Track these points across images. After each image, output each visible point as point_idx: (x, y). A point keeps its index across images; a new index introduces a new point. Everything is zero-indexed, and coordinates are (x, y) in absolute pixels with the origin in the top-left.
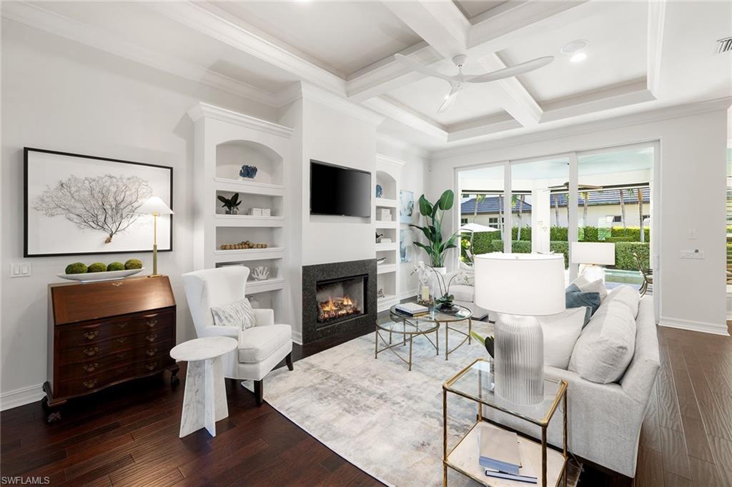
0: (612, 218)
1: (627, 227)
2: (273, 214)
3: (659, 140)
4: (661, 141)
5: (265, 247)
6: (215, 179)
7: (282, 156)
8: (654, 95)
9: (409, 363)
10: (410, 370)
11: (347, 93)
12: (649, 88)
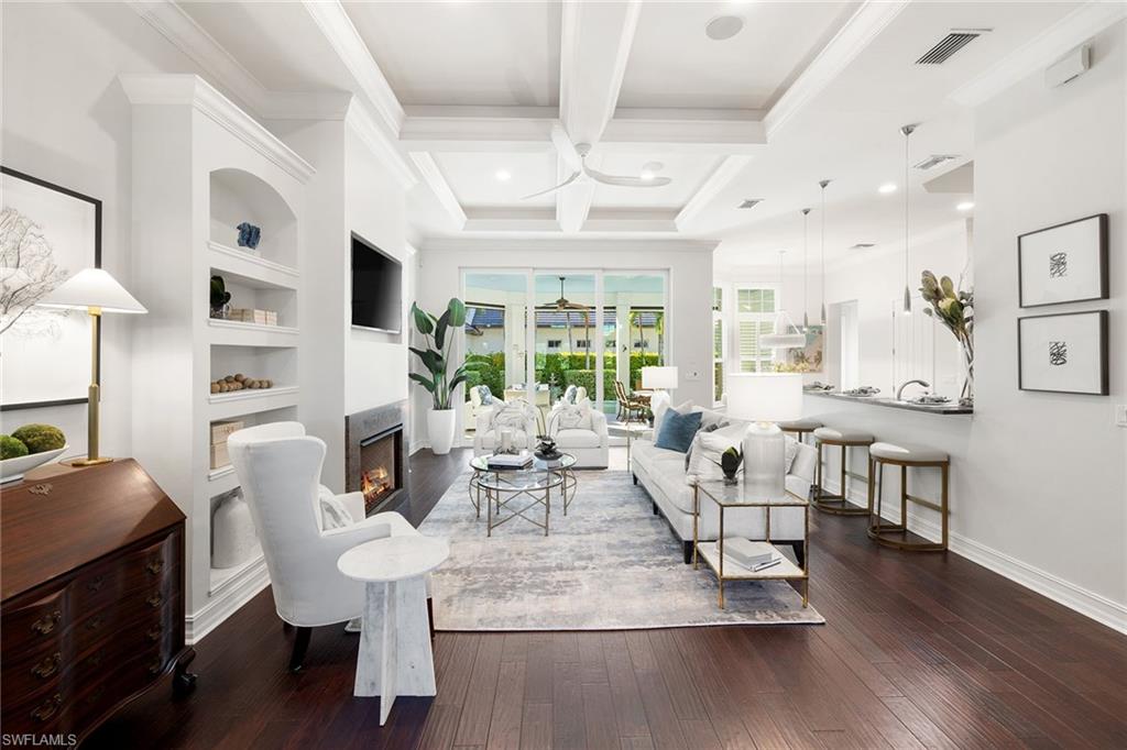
0: (547, 344)
1: (574, 353)
2: (280, 322)
3: (668, 270)
4: (672, 271)
5: (269, 387)
6: (209, 244)
7: (297, 216)
8: (678, 227)
9: (546, 527)
10: (547, 535)
11: (400, 133)
12: (677, 220)
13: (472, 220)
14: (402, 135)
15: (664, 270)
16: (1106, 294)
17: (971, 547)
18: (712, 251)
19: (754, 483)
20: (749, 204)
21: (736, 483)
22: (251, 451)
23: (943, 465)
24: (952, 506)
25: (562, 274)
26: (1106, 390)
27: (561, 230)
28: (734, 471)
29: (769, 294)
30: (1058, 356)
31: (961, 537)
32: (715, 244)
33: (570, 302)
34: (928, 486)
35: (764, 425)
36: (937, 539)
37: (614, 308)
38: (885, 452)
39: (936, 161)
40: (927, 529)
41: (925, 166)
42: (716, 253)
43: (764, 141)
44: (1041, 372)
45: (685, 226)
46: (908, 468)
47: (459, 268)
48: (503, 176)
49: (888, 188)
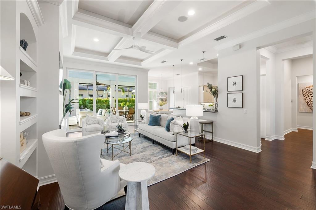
3: (136, 76)
4: (138, 76)
6: (20, 48)
8: (142, 65)
9: (130, 153)
10: (131, 156)
11: (74, 17)
12: (142, 63)
13: (76, 52)
14: (74, 18)
15: (135, 76)
16: (243, 90)
17: (217, 139)
18: (147, 72)
19: (192, 131)
20: (164, 62)
21: (187, 132)
22: (78, 143)
23: (211, 123)
24: (213, 132)
25: (97, 73)
26: (243, 107)
27: (108, 61)
28: (187, 129)
29: (156, 84)
30: (235, 101)
31: (215, 137)
32: (149, 70)
33: (99, 83)
34: (208, 128)
35: (195, 117)
36: (210, 139)
37: (110, 85)
38: (203, 121)
39: (203, 59)
40: (208, 137)
41: (200, 60)
42: (149, 72)
43: (177, 48)
44: (231, 104)
45: (144, 65)
46: (204, 124)
47: (67, 68)
48: (96, 40)
49: (191, 63)
